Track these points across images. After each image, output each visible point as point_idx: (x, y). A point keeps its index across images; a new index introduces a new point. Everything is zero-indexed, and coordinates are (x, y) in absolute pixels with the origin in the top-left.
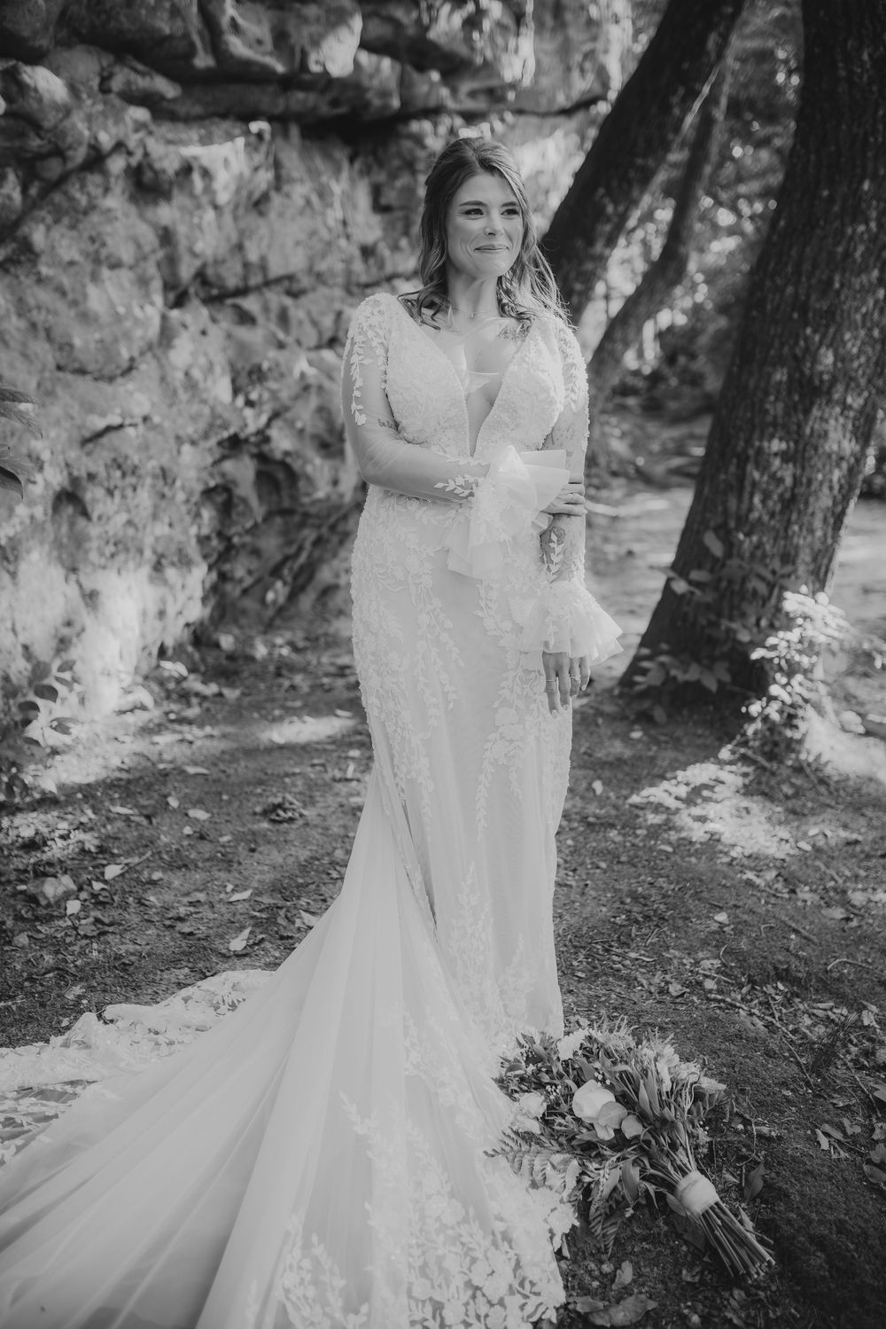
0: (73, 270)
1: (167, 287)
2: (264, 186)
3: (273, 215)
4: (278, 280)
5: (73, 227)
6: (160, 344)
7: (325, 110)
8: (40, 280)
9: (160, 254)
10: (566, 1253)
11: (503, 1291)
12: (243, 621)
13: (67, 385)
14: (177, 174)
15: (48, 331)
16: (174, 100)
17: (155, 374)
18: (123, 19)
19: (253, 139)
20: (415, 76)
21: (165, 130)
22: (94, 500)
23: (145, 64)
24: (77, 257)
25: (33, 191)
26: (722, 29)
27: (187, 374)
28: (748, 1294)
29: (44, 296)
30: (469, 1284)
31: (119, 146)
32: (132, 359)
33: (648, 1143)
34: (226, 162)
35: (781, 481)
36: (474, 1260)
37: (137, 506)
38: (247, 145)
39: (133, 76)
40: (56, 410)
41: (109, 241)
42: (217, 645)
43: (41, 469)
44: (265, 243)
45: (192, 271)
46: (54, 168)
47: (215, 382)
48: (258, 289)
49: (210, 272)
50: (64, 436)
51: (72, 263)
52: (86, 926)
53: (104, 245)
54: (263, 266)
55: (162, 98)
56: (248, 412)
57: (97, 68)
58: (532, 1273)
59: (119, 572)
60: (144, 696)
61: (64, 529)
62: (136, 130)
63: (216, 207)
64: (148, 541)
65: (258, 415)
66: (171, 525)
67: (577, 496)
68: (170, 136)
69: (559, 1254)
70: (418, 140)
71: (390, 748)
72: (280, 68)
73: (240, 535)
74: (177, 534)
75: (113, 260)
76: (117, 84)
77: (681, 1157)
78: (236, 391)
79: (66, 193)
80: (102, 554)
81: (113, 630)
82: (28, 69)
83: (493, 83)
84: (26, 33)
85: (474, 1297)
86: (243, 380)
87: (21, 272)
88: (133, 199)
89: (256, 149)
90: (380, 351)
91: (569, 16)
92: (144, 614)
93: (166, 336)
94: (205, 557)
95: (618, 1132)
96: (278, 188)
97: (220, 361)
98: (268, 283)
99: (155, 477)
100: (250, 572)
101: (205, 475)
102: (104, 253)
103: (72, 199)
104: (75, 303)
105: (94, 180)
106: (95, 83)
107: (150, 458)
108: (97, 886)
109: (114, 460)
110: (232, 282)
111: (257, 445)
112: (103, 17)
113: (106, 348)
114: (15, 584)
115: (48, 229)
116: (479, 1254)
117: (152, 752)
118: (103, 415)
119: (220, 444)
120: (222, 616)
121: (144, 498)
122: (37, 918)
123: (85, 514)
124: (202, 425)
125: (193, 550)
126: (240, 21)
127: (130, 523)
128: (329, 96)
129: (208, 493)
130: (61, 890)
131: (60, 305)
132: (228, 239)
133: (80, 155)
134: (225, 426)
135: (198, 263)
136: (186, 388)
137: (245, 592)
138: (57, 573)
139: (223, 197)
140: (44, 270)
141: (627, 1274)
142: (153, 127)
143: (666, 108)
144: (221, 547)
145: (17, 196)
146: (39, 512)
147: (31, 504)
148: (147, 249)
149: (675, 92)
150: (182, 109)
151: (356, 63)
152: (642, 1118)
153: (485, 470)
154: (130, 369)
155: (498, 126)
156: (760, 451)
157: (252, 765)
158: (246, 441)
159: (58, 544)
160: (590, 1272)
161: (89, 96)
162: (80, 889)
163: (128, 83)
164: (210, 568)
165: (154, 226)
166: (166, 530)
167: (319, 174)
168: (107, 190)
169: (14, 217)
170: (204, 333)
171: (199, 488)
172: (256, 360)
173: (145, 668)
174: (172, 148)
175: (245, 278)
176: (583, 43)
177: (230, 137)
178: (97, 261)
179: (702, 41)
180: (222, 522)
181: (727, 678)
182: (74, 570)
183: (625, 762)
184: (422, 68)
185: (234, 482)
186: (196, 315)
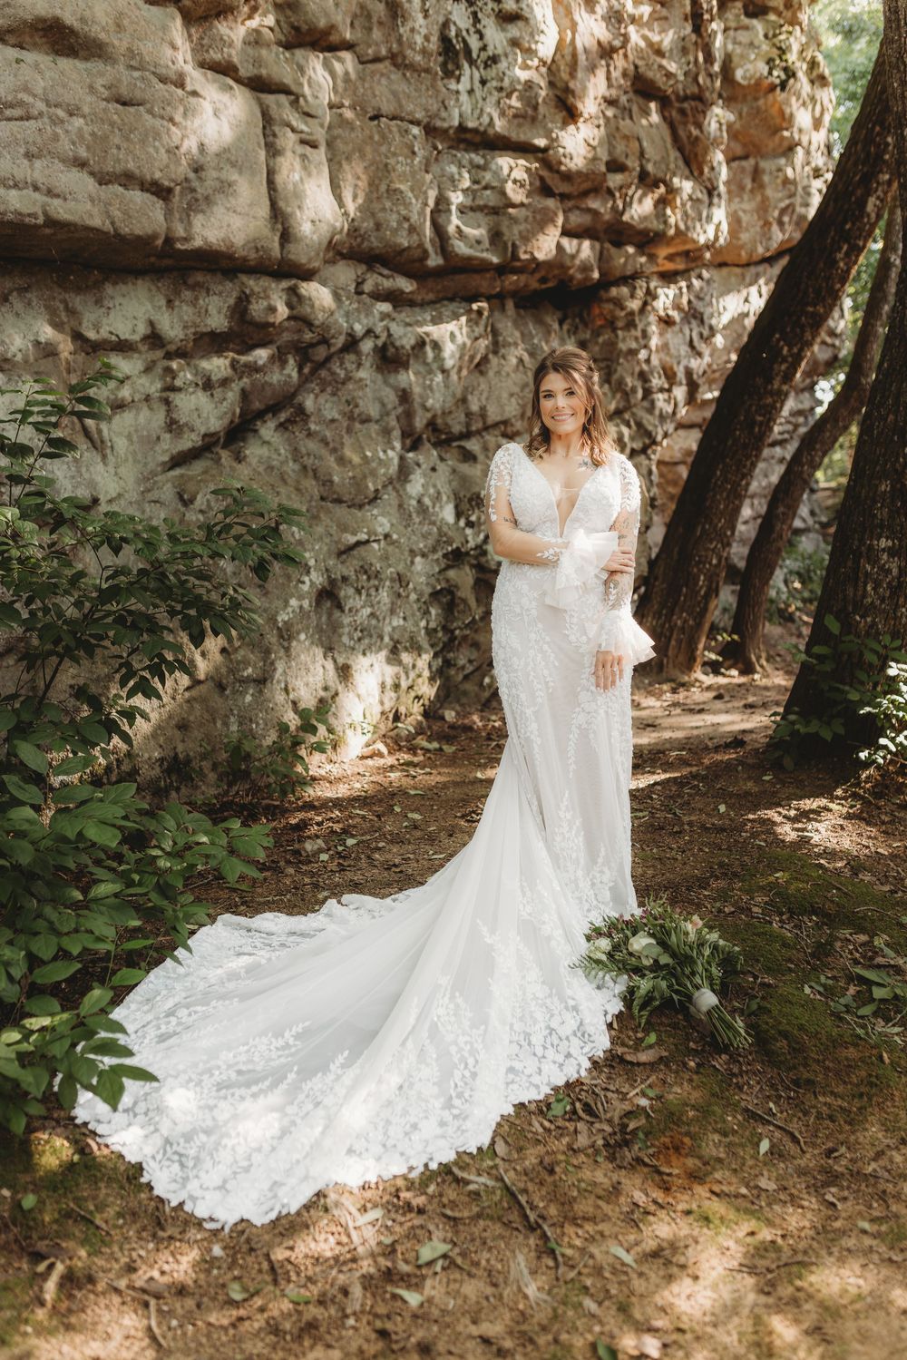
0: (334, 425)
1: (404, 435)
2: (482, 351)
3: (491, 374)
4: (496, 425)
5: (334, 394)
6: (399, 478)
7: (535, 285)
8: (310, 434)
9: (400, 410)
10: (615, 1026)
11: (569, 1032)
12: (464, 700)
13: (328, 512)
14: (413, 348)
15: (315, 472)
16: (411, 293)
17: (395, 502)
18: (373, 239)
19: (474, 316)
20: (613, 250)
21: (405, 315)
22: (347, 597)
23: (390, 269)
24: (337, 416)
25: (306, 370)
26: (880, 193)
27: (419, 502)
28: (731, 1057)
29: (312, 445)
30: (548, 1027)
31: (369, 332)
32: (377, 491)
33: (674, 968)
34: (452, 335)
35: (889, 571)
36: (552, 1016)
37: (379, 603)
38: (469, 321)
39: (380, 279)
40: (320, 530)
41: (361, 403)
42: (443, 718)
43: (308, 573)
44: (483, 398)
45: (425, 422)
46: (321, 353)
47: (441, 507)
48: (479, 432)
49: (439, 421)
50: (325, 548)
51: (333, 421)
52: (333, 866)
53: (357, 406)
54: (483, 413)
55: (402, 292)
56: (469, 531)
57: (354, 277)
58: (591, 1030)
59: (364, 654)
60: (381, 747)
61: (324, 619)
62: (382, 320)
63: (443, 371)
64: (388, 629)
65: (478, 534)
66: (405, 619)
67: (626, 561)
68: (408, 320)
69: (610, 1026)
70: (618, 303)
71: (515, 719)
72: (495, 260)
73: (461, 629)
74: (410, 625)
75: (364, 417)
76: (368, 287)
77: (698, 980)
78: (458, 515)
79: (329, 370)
80: (351, 638)
81: (359, 696)
82: (304, 285)
83: (689, 247)
84: (304, 261)
85: (550, 1034)
86: (465, 506)
87: (296, 429)
88: (379, 369)
89: (477, 324)
90: (507, 477)
91: (766, 178)
92: (383, 686)
93: (404, 473)
94: (432, 646)
95: (656, 961)
96: (495, 352)
97: (445, 491)
98: (486, 428)
99: (392, 580)
100: (470, 661)
101: (433, 581)
102: (357, 411)
103: (333, 374)
104: (334, 450)
105: (350, 358)
106: (352, 288)
107: (390, 566)
108: (340, 848)
109: (362, 567)
110: (457, 428)
111: (476, 557)
112: (359, 240)
113: (358, 483)
114: (288, 656)
115: (317, 396)
116: (556, 1012)
117: (385, 782)
118: (354, 534)
119: (445, 556)
120: (447, 696)
121: (384, 596)
122: (300, 862)
123: (340, 607)
124: (430, 542)
125: (422, 638)
126: (463, 228)
127: (372, 615)
128: (538, 276)
129: (435, 595)
130: (316, 847)
131: (324, 452)
132: (454, 395)
133: (340, 341)
134: (450, 542)
135: (429, 415)
136: (418, 513)
137: (466, 677)
138: (319, 652)
139: (449, 363)
140: (313, 427)
141: (652, 1038)
142: (394, 315)
143: (833, 263)
144: (445, 639)
145: (295, 374)
146: (306, 603)
147: (300, 598)
148: (390, 407)
149: (840, 249)
150: (419, 298)
151: (559, 247)
152: (673, 955)
153: (567, 545)
154: (376, 498)
155: (696, 283)
156: (871, 547)
157: (457, 791)
158: (467, 553)
159: (319, 629)
160: (629, 1038)
161: (348, 298)
162: (329, 849)
163: (377, 284)
164: (436, 655)
165: (396, 389)
166: (401, 622)
167: (532, 337)
168: (359, 365)
169: (292, 390)
170: (434, 469)
171: (428, 590)
172: (476, 489)
173: (383, 729)
174: (409, 329)
175: (468, 425)
176: (781, 200)
177: (456, 317)
178: (351, 418)
179: (862, 204)
180: (446, 619)
181: (841, 731)
182: (331, 649)
183: (751, 794)
184: (618, 244)
185: (456, 586)
186: (427, 456)
